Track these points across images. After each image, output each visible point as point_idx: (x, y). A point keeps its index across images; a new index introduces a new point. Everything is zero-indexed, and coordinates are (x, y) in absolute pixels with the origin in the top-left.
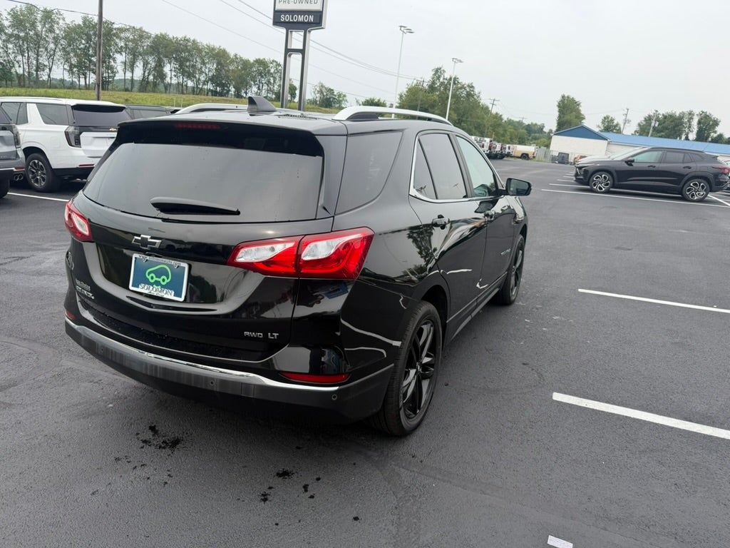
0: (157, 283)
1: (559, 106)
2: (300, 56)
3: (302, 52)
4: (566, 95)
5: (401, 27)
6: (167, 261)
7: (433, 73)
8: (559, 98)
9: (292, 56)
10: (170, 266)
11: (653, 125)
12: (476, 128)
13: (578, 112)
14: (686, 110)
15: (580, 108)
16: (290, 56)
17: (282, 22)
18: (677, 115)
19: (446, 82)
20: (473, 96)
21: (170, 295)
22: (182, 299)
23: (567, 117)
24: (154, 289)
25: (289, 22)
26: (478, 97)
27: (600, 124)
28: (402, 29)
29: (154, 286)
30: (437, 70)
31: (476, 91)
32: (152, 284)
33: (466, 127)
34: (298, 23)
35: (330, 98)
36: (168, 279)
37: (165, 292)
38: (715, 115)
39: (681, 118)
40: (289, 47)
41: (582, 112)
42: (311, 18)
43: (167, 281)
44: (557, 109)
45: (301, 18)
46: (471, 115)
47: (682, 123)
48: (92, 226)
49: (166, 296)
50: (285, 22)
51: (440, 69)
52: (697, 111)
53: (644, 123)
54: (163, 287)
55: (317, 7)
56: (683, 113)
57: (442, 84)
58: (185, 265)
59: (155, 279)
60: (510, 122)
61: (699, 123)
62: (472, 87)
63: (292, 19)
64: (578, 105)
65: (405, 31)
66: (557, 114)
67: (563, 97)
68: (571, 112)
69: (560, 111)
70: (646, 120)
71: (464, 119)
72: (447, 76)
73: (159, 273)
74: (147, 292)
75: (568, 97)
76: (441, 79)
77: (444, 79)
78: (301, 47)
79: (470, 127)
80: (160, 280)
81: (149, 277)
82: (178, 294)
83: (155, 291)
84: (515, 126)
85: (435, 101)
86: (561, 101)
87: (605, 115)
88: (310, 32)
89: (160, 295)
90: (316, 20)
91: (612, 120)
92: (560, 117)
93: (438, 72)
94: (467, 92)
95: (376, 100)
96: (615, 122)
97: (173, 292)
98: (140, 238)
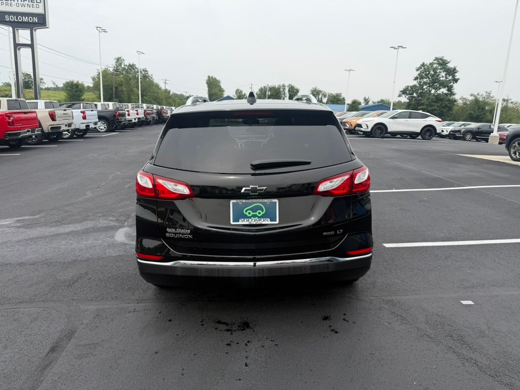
0: (254, 216)
1: (207, 83)
2: (30, 50)
3: (32, 46)
4: (210, 76)
5: (97, 27)
6: (261, 200)
7: (115, 61)
8: (207, 78)
9: (21, 49)
10: (264, 204)
11: (267, 93)
12: (154, 100)
13: (220, 87)
14: (281, 84)
15: (221, 84)
16: (19, 49)
17: (7, 22)
18: (277, 87)
19: (127, 67)
20: (148, 77)
21: (267, 222)
22: (277, 222)
23: (214, 91)
24: (253, 220)
25: (14, 22)
26: (151, 78)
27: (235, 94)
28: (98, 29)
29: (252, 218)
30: (118, 59)
31: (150, 73)
32: (250, 217)
33: (148, 99)
34: (23, 23)
35: (28, 81)
36: (263, 212)
37: (262, 220)
38: (296, 86)
39: (279, 89)
40: (17, 42)
41: (222, 87)
42: (36, 20)
43: (262, 213)
44: (206, 85)
45: (25, 19)
46: (149, 91)
47: (280, 92)
48: (190, 187)
49: (264, 223)
50: (10, 22)
51: (120, 58)
52: (287, 84)
53: (259, 93)
54: (259, 217)
55: (40, 10)
56: (280, 86)
57: (124, 69)
58: (276, 201)
59: (252, 213)
60: (176, 95)
61: (289, 91)
62: (146, 71)
63: (17, 19)
64: (219, 82)
65: (100, 31)
66: (207, 88)
67: (209, 77)
68: (216, 87)
69: (208, 87)
70: (260, 91)
71: (145, 93)
72: (127, 63)
73: (254, 210)
74: (247, 223)
75: (212, 77)
76: (123, 66)
77: (125, 65)
78: (30, 43)
79: (150, 99)
80: (257, 213)
81: (247, 214)
82: (273, 219)
83: (253, 221)
84: (179, 97)
85: (121, 81)
86: (208, 80)
87: (237, 89)
88: (35, 30)
89: (259, 223)
90: (41, 21)
91: (241, 92)
92: (209, 90)
93: (119, 60)
94: (143, 74)
95: (75, 82)
96: (243, 93)
97: (269, 220)
98: (250, 188)
